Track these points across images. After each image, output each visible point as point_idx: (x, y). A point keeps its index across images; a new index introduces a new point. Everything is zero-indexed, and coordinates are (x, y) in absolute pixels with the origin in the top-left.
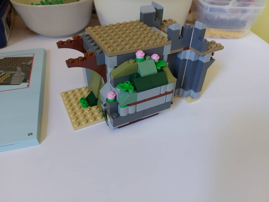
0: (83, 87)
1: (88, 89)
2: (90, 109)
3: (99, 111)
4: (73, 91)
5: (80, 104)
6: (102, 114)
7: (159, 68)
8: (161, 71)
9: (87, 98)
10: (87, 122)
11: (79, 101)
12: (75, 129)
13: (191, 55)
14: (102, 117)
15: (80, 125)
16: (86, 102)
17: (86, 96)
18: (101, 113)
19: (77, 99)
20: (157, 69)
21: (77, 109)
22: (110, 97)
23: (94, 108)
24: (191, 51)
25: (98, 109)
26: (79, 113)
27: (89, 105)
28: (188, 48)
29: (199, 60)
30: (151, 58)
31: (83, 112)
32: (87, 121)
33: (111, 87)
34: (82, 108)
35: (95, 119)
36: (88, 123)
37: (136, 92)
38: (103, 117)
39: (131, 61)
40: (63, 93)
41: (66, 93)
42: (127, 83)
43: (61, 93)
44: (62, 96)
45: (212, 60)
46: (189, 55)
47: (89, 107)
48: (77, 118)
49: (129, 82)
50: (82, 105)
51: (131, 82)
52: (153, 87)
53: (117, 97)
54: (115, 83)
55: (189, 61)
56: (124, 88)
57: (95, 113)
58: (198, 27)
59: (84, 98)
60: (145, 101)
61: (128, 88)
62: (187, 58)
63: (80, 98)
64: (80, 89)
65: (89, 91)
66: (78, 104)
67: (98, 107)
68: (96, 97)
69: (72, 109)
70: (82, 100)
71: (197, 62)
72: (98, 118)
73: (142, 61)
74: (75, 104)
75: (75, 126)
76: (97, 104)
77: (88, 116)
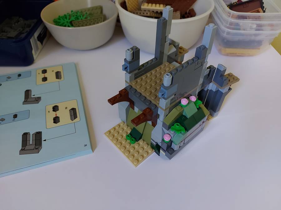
1: (125, 124)
2: (139, 145)
3: (147, 145)
4: (115, 129)
5: (128, 141)
6: (151, 147)
7: (198, 107)
8: (199, 109)
9: (130, 134)
10: (143, 157)
11: (126, 138)
12: (136, 166)
15: (139, 162)
16: (134, 139)
17: (129, 132)
18: (149, 147)
19: (122, 136)
21: (127, 147)
22: (167, 139)
23: (141, 142)
24: (213, 84)
25: (145, 142)
26: (132, 151)
27: (136, 140)
28: (211, 82)
29: (219, 90)
30: (191, 100)
31: (134, 148)
33: (162, 129)
34: (132, 145)
35: (148, 153)
37: (186, 131)
38: (153, 150)
39: (179, 108)
40: (107, 133)
41: (110, 132)
42: (177, 125)
43: (105, 133)
44: (108, 137)
45: (230, 89)
46: (212, 87)
47: (137, 142)
48: (134, 156)
49: (179, 124)
50: (131, 142)
51: (180, 124)
52: (197, 123)
53: (172, 137)
54: (169, 128)
55: (211, 90)
56: (178, 130)
57: (145, 147)
58: (220, 69)
59: (130, 135)
60: (191, 134)
61: (180, 130)
62: (210, 89)
63: (125, 135)
64: (119, 125)
65: (128, 126)
66: (126, 141)
67: (144, 141)
68: (142, 133)
69: (124, 148)
70: (128, 137)
71: (218, 91)
72: (150, 152)
73: (187, 105)
74: (123, 142)
75: (135, 164)
76: (142, 138)
77: (141, 151)
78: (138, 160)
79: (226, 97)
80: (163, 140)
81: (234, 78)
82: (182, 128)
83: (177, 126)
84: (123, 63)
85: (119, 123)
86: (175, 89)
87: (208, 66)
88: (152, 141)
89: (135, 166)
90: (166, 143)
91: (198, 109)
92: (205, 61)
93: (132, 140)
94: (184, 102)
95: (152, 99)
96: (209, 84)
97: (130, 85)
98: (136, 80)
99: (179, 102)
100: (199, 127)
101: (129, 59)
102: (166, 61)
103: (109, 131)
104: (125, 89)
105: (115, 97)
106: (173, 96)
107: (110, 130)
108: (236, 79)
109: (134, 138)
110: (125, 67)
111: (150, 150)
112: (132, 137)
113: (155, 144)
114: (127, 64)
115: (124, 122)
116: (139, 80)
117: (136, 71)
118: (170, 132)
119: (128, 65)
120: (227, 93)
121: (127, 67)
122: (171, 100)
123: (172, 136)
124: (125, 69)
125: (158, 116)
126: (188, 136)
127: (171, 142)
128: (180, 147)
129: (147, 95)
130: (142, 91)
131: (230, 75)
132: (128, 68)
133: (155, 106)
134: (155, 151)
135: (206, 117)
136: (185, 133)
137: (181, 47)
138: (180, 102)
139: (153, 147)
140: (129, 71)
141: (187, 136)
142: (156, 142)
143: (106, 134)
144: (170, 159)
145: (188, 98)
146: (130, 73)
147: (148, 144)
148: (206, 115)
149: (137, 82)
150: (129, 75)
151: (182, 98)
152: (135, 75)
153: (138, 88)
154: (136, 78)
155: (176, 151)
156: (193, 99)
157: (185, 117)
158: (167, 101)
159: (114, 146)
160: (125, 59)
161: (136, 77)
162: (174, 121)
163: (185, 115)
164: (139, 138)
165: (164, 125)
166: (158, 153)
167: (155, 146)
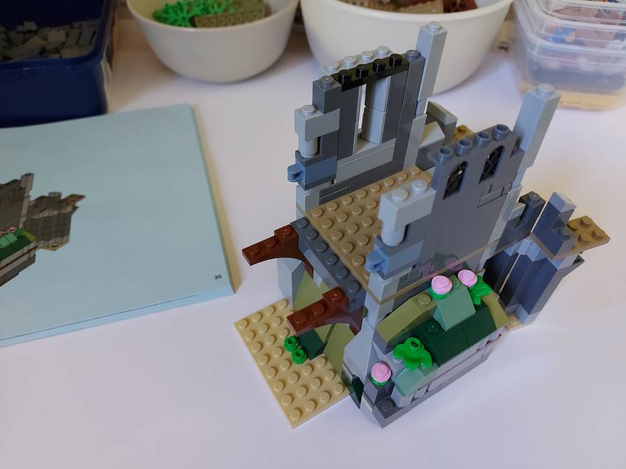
0: (279, 302)
1: (290, 306)
2: (313, 368)
3: (333, 373)
4: (261, 314)
5: (289, 354)
6: (341, 381)
7: (478, 303)
8: (482, 308)
10: (316, 405)
11: (283, 344)
12: (294, 425)
13: (529, 248)
14: (344, 389)
15: (304, 415)
16: (301, 352)
18: (338, 379)
19: (276, 339)
20: (474, 305)
21: (283, 369)
23: (318, 362)
24: (530, 242)
25: (329, 366)
26: (291, 382)
27: (308, 356)
28: (528, 235)
29: (546, 259)
30: (461, 283)
31: (299, 376)
32: (316, 403)
33: (373, 346)
34: (296, 366)
35: (331, 395)
36: (318, 407)
37: (435, 364)
38: (346, 389)
39: (422, 299)
40: (240, 322)
41: (248, 321)
42: (413, 343)
43: (236, 324)
44: (241, 333)
45: (579, 261)
46: (528, 247)
47: (308, 361)
48: (293, 398)
49: (417, 341)
50: (294, 358)
51: (421, 341)
52: (469, 345)
53: (394, 376)
54: (390, 347)
55: (525, 258)
56: (412, 360)
57: (327, 379)
58: (556, 205)
59: (294, 340)
60: (448, 371)
61: (418, 360)
62: (521, 252)
63: (282, 337)
64: (274, 308)
66: (282, 353)
67: (326, 359)
68: (323, 340)
69: (274, 370)
70: (289, 345)
71: (543, 262)
72: (336, 393)
73: (446, 296)
74: (275, 356)
75: (293, 419)
76: (323, 352)
77: (314, 387)
78: (301, 411)
79: (564, 278)
80: (369, 376)
81: (594, 234)
82: (426, 355)
83: (412, 348)
84: (293, 161)
85: (275, 301)
86: (414, 252)
87: (522, 193)
88: (344, 367)
89: (292, 424)
90: (374, 385)
91: (476, 306)
92: (514, 184)
93: (298, 355)
94: (441, 285)
95: (353, 266)
96: (521, 239)
97: (305, 219)
98: (323, 206)
99: (426, 282)
100: (475, 354)
101: (307, 153)
102: (415, 163)
103: (245, 319)
104: (291, 228)
105: (260, 245)
106: (409, 270)
107: (250, 316)
108: (599, 237)
109: (304, 349)
110: (295, 173)
111: (337, 390)
112: (299, 344)
113: (351, 378)
114: (300, 165)
115: (288, 302)
116: (330, 207)
117: (326, 185)
118: (391, 360)
119: (304, 169)
120: (567, 271)
121: (302, 172)
122: (402, 279)
123: (395, 370)
124: (295, 176)
125: (363, 312)
126: (439, 377)
127: (391, 384)
128: (413, 399)
129: (343, 251)
130: (333, 239)
131: (584, 223)
132: (303, 176)
133: (358, 286)
134: (350, 394)
135: (499, 331)
136: (430, 370)
137: (463, 129)
138: (429, 284)
139: (345, 382)
140: (304, 182)
141: (437, 376)
142: (353, 375)
143: (238, 328)
144: (383, 426)
145: (452, 274)
146: (306, 188)
147: (335, 372)
148: (497, 326)
149: (324, 212)
150: (305, 193)
151: (436, 274)
152: (323, 193)
153: (323, 228)
154: (323, 202)
155: (402, 408)
156: (468, 278)
157: (438, 325)
158: (388, 281)
159: (251, 359)
160: (298, 152)
161: (325, 198)
162: (407, 331)
163: (439, 321)
164: (315, 352)
165: (377, 337)
166: (358, 401)
167: (351, 382)
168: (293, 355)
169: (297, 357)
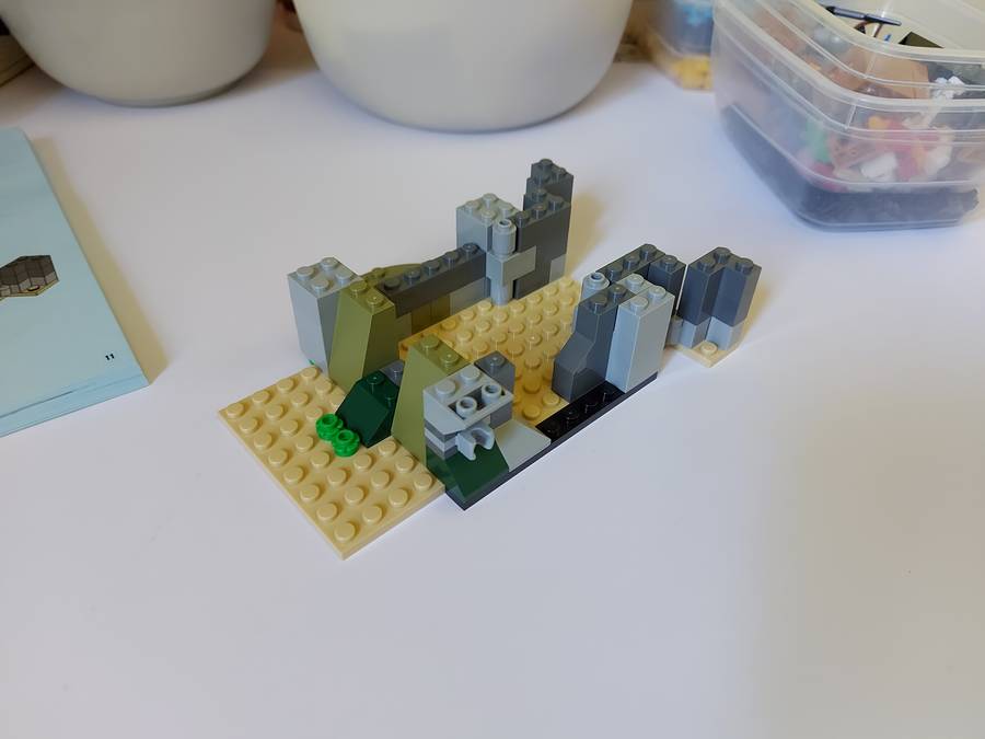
0: (305, 372)
1: (324, 377)
2: (374, 460)
3: (411, 462)
4: (271, 394)
5: (326, 444)
6: (426, 469)
9: (339, 413)
11: (314, 430)
12: (346, 552)
14: (433, 483)
15: (361, 531)
16: (349, 433)
17: (335, 407)
18: (422, 468)
19: (300, 424)
21: (317, 466)
23: (384, 449)
25: (402, 449)
27: (364, 444)
31: (349, 474)
32: (384, 509)
34: (341, 461)
35: (410, 493)
36: (388, 516)
38: (440, 485)
40: (231, 408)
41: (246, 406)
43: (223, 413)
44: (234, 426)
47: (364, 450)
48: (339, 507)
50: (336, 447)
57: (401, 471)
59: (335, 419)
63: (312, 420)
64: (295, 382)
65: (335, 383)
66: (314, 445)
67: (398, 442)
69: (301, 471)
70: (326, 427)
72: (420, 489)
74: (301, 448)
75: (341, 539)
76: (389, 434)
77: (377, 486)
78: (357, 526)
85: (296, 371)
88: (427, 433)
89: (340, 548)
93: (342, 437)
103: (241, 402)
107: (249, 397)
109: (355, 430)
111: (422, 481)
112: (345, 426)
115: (319, 370)
134: (447, 490)
139: (436, 472)
142: (446, 438)
143: (225, 416)
147: (416, 459)
164: (373, 434)
167: (443, 458)
168: (334, 441)
169: (342, 442)
